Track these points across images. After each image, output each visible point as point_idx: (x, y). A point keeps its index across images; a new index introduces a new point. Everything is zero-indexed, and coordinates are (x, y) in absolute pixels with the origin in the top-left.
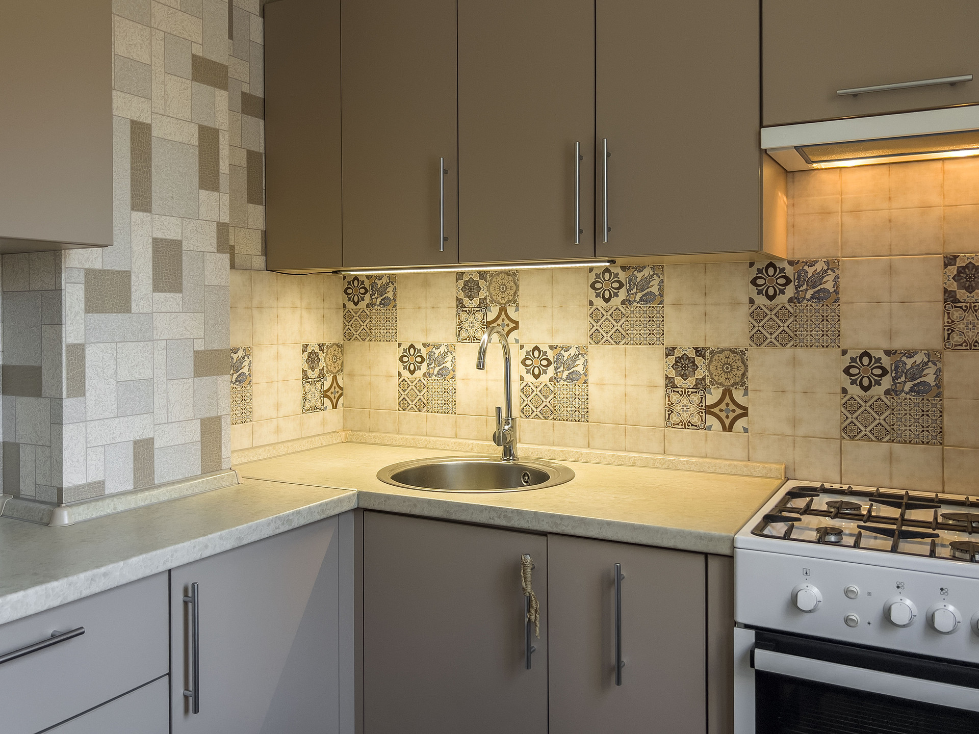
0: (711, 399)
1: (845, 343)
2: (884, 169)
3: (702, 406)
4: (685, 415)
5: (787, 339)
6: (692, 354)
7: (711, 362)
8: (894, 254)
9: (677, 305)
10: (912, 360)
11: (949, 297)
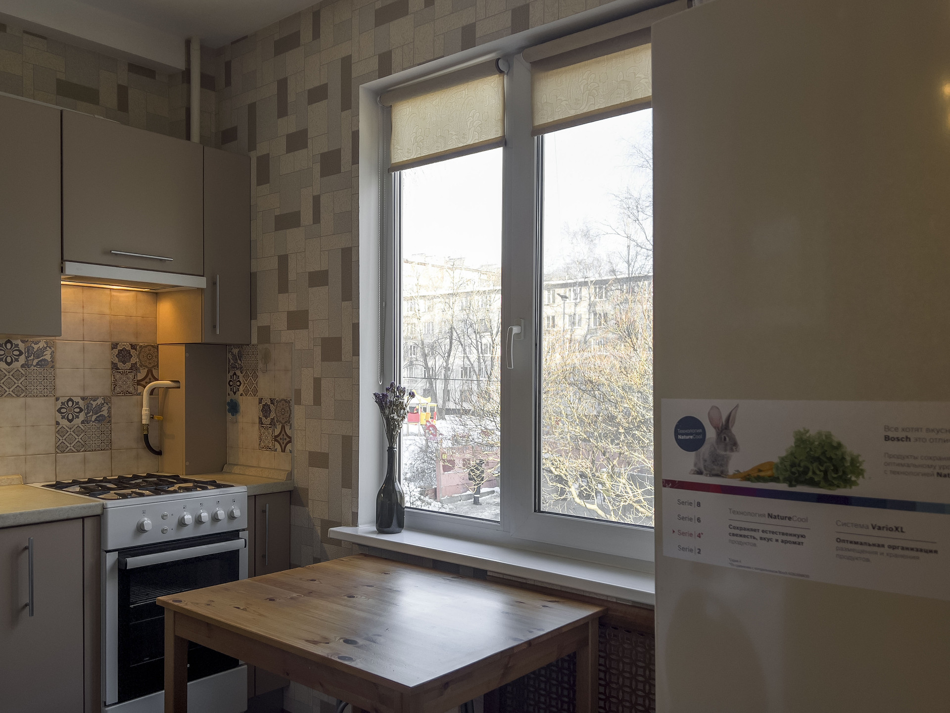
1: (58, 393)
2: (80, 289)
5: (20, 392)
8: (86, 340)
10: (96, 403)
11: (114, 367)
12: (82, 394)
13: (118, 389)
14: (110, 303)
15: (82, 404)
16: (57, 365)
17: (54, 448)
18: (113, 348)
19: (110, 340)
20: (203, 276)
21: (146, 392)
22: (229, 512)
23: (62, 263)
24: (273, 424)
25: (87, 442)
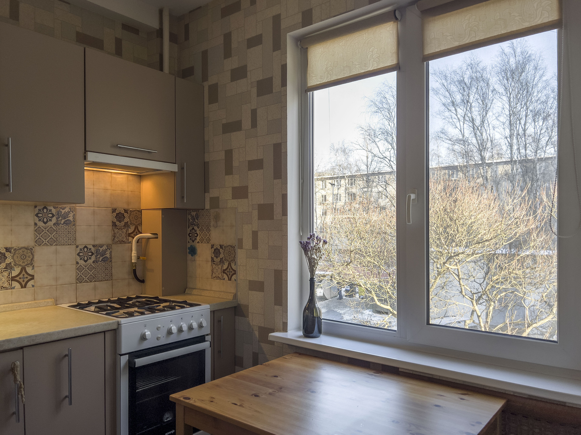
0: (14, 274)
1: (78, 243)
3: (10, 277)
5: (53, 242)
6: (4, 251)
7: (14, 255)
8: (95, 206)
10: (102, 249)
12: (92, 243)
13: (116, 240)
14: (111, 183)
15: (93, 249)
16: (77, 224)
17: (75, 280)
18: (113, 212)
19: (111, 207)
20: (175, 163)
21: (134, 241)
22: (199, 323)
23: (85, 153)
24: (222, 261)
25: (96, 276)
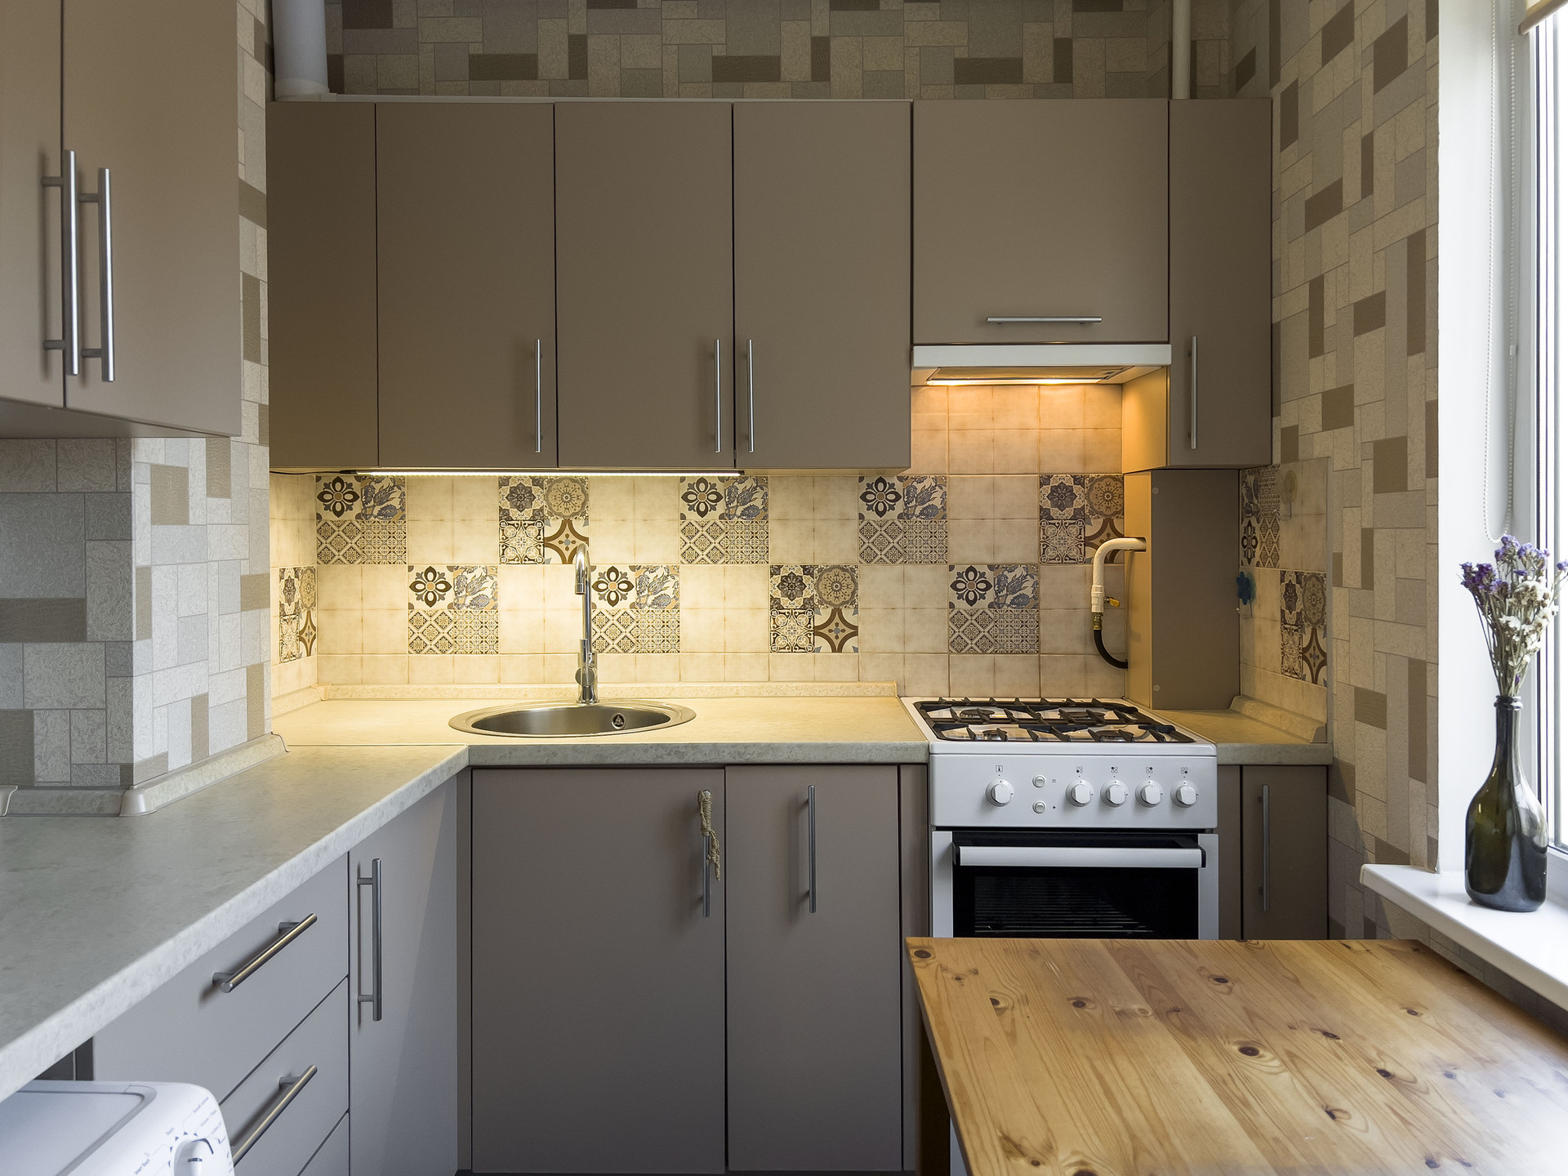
0: (819, 620)
1: (953, 559)
2: (988, 391)
3: (810, 627)
4: (792, 638)
5: (898, 556)
6: (799, 572)
7: (820, 580)
8: (997, 472)
9: (783, 520)
10: (1013, 574)
11: (1044, 514)
12: (990, 561)
13: (1050, 553)
14: (1038, 411)
15: (990, 576)
16: (950, 514)
17: (947, 644)
18: (1041, 485)
19: (1037, 471)
20: (1168, 343)
21: (1098, 555)
22: (1174, 792)
23: (911, 348)
24: (1299, 624)
25: (998, 639)
